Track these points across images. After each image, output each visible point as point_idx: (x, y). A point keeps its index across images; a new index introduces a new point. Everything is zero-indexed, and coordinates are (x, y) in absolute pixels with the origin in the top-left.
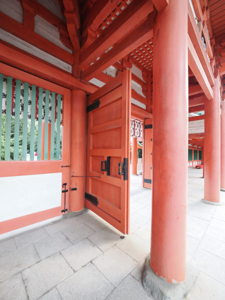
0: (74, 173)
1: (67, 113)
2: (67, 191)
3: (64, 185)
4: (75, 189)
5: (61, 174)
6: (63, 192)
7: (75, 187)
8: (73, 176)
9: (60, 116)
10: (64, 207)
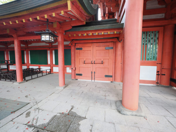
0: (163, 67)
1: (161, 39)
2: (159, 75)
3: (158, 72)
4: (165, 75)
5: (156, 67)
6: (157, 75)
7: (164, 74)
8: (163, 69)
9: (157, 41)
10: (157, 81)
